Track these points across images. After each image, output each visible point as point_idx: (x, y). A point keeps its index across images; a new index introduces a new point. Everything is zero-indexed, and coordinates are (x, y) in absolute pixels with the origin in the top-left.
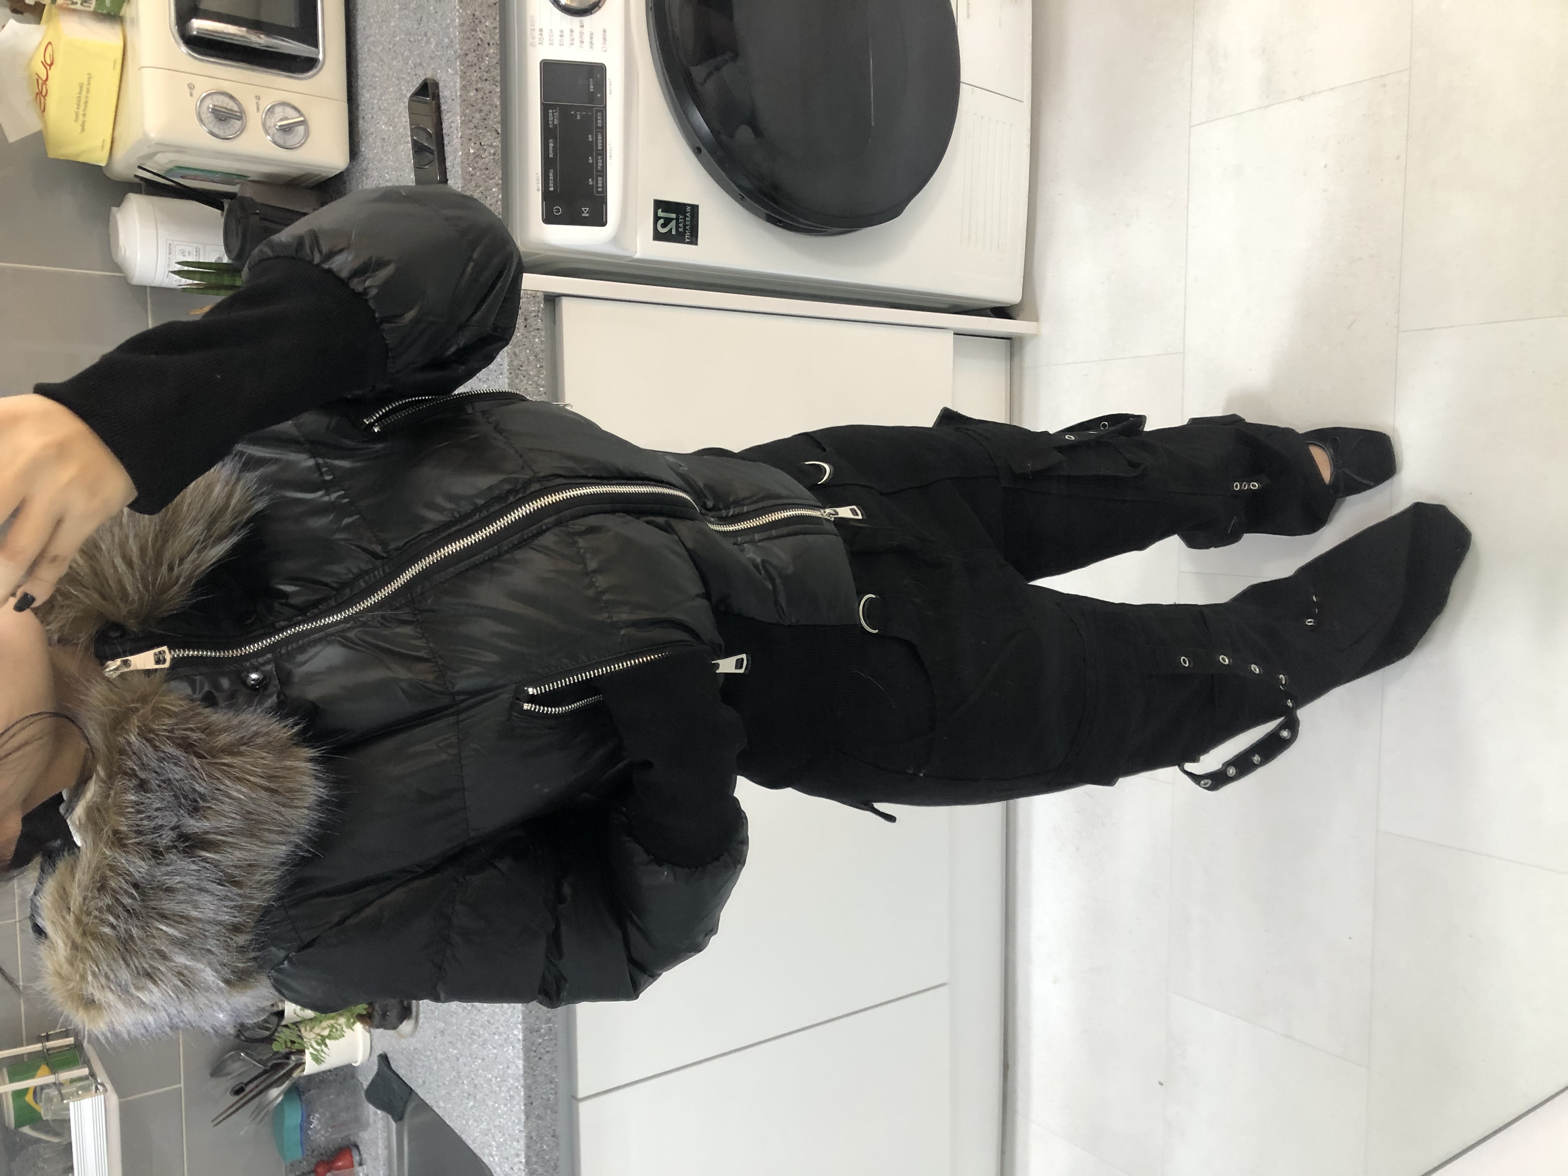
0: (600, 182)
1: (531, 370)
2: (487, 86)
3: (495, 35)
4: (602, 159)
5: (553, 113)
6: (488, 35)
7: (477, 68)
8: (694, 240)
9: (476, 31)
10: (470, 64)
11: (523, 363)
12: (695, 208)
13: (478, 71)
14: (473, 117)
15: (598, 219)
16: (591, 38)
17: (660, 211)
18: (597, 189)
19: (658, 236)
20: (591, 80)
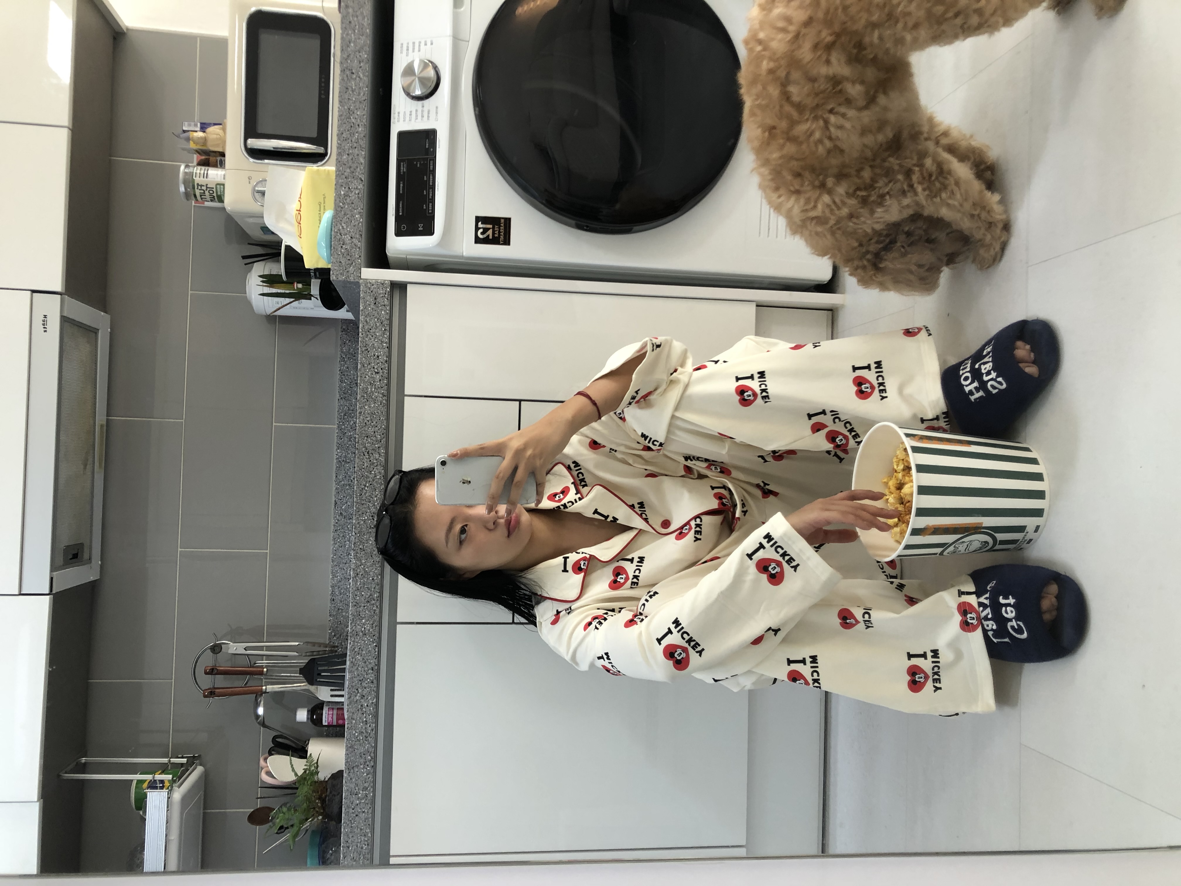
0: (430, 206)
1: (378, 332)
2: (356, 151)
3: (364, 119)
4: (432, 191)
5: (403, 165)
6: (359, 120)
7: (350, 141)
8: (507, 242)
9: (350, 118)
10: (345, 139)
11: (372, 327)
12: (508, 221)
13: (350, 142)
14: (345, 172)
15: (429, 231)
16: (429, 113)
17: (480, 223)
18: (428, 211)
19: (478, 241)
20: (427, 140)
